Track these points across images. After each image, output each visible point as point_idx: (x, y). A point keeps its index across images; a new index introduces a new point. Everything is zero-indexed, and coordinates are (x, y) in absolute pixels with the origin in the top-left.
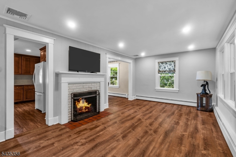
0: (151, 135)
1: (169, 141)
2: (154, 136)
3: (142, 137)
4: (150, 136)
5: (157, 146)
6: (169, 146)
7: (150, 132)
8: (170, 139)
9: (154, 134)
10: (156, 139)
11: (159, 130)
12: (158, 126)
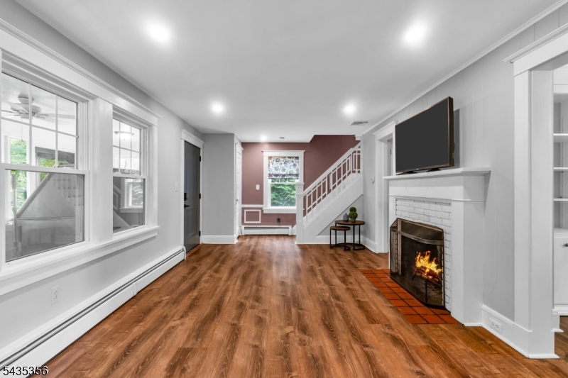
0: (246, 298)
1: (214, 298)
2: (241, 296)
3: (257, 291)
4: (246, 295)
5: (231, 287)
6: (215, 291)
7: (251, 302)
8: (211, 301)
9: (242, 301)
10: (235, 294)
11: (234, 313)
12: (242, 324)
